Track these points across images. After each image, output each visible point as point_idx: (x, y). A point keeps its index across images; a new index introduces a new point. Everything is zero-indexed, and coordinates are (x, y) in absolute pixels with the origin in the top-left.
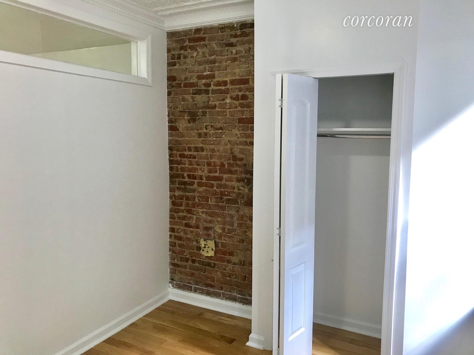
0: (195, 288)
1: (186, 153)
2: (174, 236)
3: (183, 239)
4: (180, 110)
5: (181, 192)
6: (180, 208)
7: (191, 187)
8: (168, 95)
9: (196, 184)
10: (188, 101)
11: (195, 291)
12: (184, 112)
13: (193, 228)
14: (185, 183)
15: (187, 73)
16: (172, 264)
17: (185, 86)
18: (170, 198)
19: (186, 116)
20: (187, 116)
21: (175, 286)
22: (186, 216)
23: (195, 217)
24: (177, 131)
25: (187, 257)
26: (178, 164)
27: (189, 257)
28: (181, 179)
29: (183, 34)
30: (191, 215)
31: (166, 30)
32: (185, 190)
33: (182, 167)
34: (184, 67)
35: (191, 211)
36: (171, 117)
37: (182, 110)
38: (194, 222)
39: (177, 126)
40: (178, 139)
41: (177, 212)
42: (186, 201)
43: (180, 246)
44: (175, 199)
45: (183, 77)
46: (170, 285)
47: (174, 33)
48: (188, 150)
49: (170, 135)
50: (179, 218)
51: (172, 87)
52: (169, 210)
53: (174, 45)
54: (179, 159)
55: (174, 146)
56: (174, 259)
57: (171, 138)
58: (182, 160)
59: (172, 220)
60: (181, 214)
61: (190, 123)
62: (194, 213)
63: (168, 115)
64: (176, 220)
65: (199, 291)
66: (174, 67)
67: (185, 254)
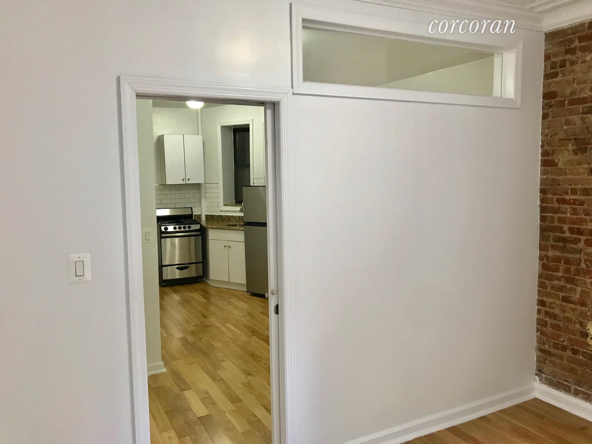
0: (575, 389)
1: (567, 197)
2: (544, 312)
3: (558, 317)
4: (562, 138)
5: (557, 251)
6: (555, 274)
7: (575, 246)
8: (543, 119)
9: (582, 242)
10: (575, 124)
11: (576, 394)
12: (567, 139)
13: (576, 305)
14: (564, 240)
15: (576, 85)
16: (540, 350)
17: (570, 103)
18: (539, 259)
19: (570, 145)
20: (572, 145)
21: (543, 381)
22: (564, 287)
23: (579, 289)
24: (555, 167)
25: (565, 344)
26: (555, 214)
27: (568, 345)
28: (559, 234)
29: (570, 32)
30: (573, 286)
31: (544, 30)
32: (563, 249)
33: (560, 217)
34: (570, 77)
35: (572, 280)
36: (546, 147)
37: (564, 137)
38: (578, 296)
39: (556, 160)
40: (555, 177)
41: (550, 280)
42: (565, 265)
43: (553, 326)
44: (548, 261)
45: (568, 91)
46: (537, 377)
47: (556, 32)
48: (572, 192)
49: (543, 173)
50: (553, 287)
51: (550, 107)
52: (538, 276)
53: (556, 49)
54: (556, 205)
55: (548, 187)
56: (544, 343)
57: (545, 177)
58: (560, 207)
59: (543, 289)
60: (556, 282)
61: (577, 155)
62: (579, 283)
63: (541, 145)
64: (549, 290)
65: (583, 396)
66: (554, 79)
67: (562, 339)
